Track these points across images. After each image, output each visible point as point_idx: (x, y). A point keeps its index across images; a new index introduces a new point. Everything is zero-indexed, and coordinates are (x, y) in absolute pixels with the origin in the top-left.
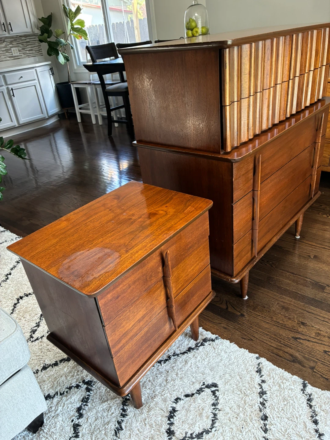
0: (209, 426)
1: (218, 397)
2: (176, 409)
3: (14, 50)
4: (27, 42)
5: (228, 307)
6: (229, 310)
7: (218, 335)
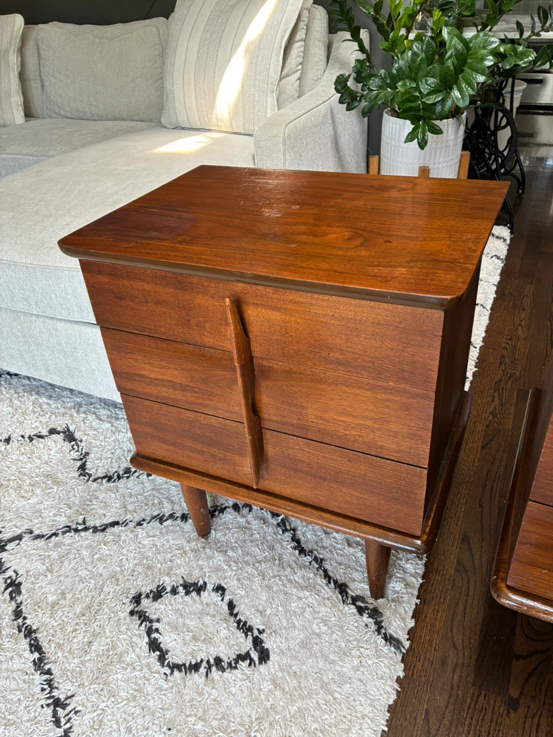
0: (173, 660)
1: (236, 668)
2: (202, 593)
5: (524, 658)
6: (514, 661)
7: (411, 645)
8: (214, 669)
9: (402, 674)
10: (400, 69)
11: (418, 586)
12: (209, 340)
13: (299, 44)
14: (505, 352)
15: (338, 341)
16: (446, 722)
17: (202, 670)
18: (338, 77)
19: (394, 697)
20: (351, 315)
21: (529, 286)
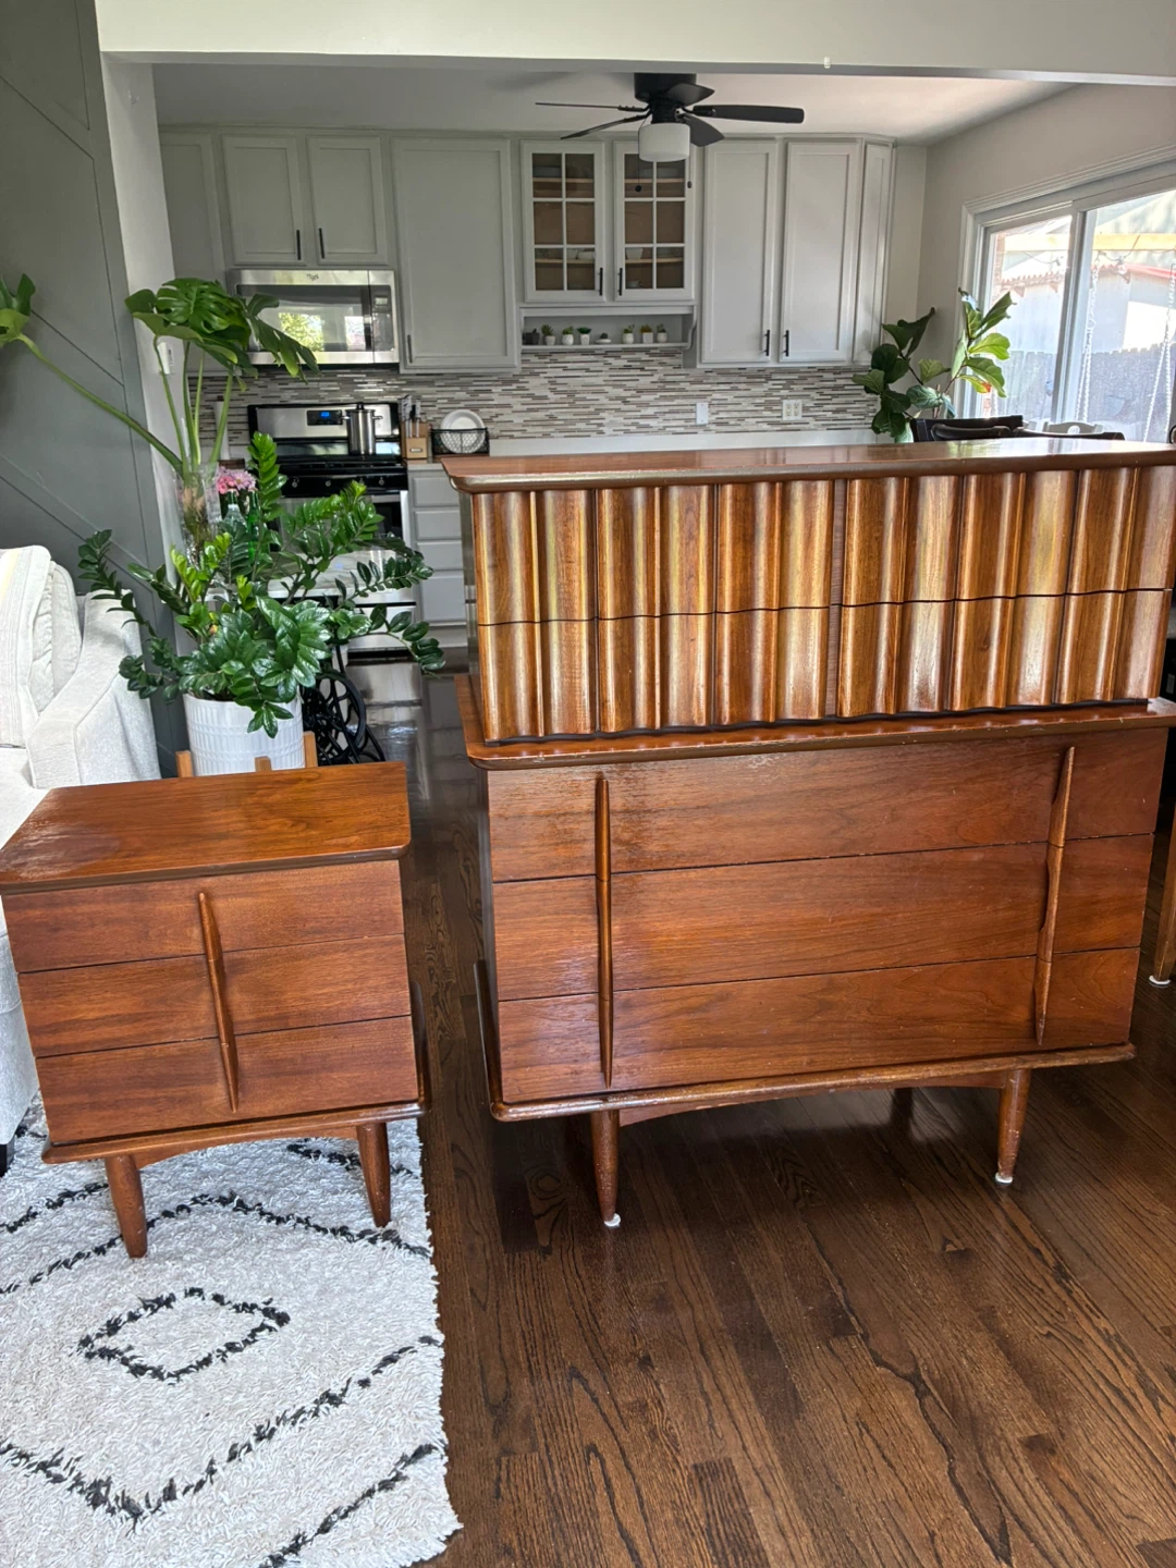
0: (173, 1369)
1: (255, 1341)
2: (172, 1304)
3: (789, 407)
4: (835, 388)
5: (544, 1215)
6: (536, 1222)
7: (435, 1250)
8: (229, 1354)
9: (436, 1274)
10: (217, 649)
11: (423, 1202)
12: (171, 948)
13: (45, 618)
14: (431, 964)
15: (312, 910)
16: (492, 1288)
17: (215, 1360)
18: (125, 659)
19: (436, 1291)
20: (321, 883)
21: (434, 886)
